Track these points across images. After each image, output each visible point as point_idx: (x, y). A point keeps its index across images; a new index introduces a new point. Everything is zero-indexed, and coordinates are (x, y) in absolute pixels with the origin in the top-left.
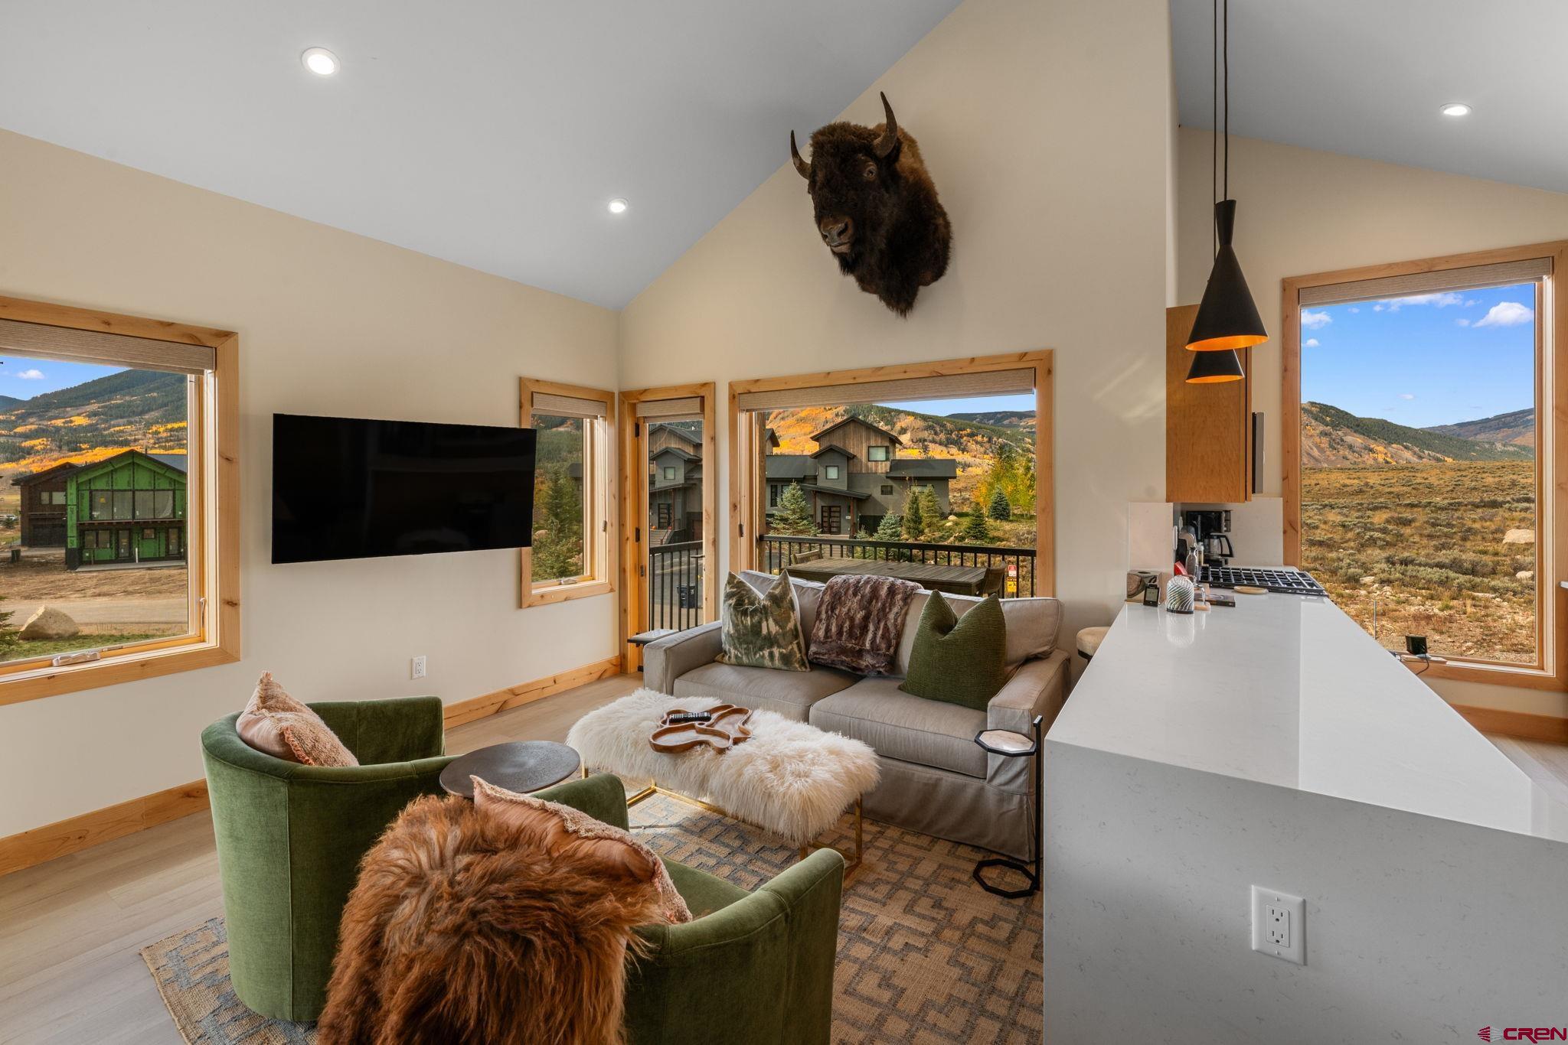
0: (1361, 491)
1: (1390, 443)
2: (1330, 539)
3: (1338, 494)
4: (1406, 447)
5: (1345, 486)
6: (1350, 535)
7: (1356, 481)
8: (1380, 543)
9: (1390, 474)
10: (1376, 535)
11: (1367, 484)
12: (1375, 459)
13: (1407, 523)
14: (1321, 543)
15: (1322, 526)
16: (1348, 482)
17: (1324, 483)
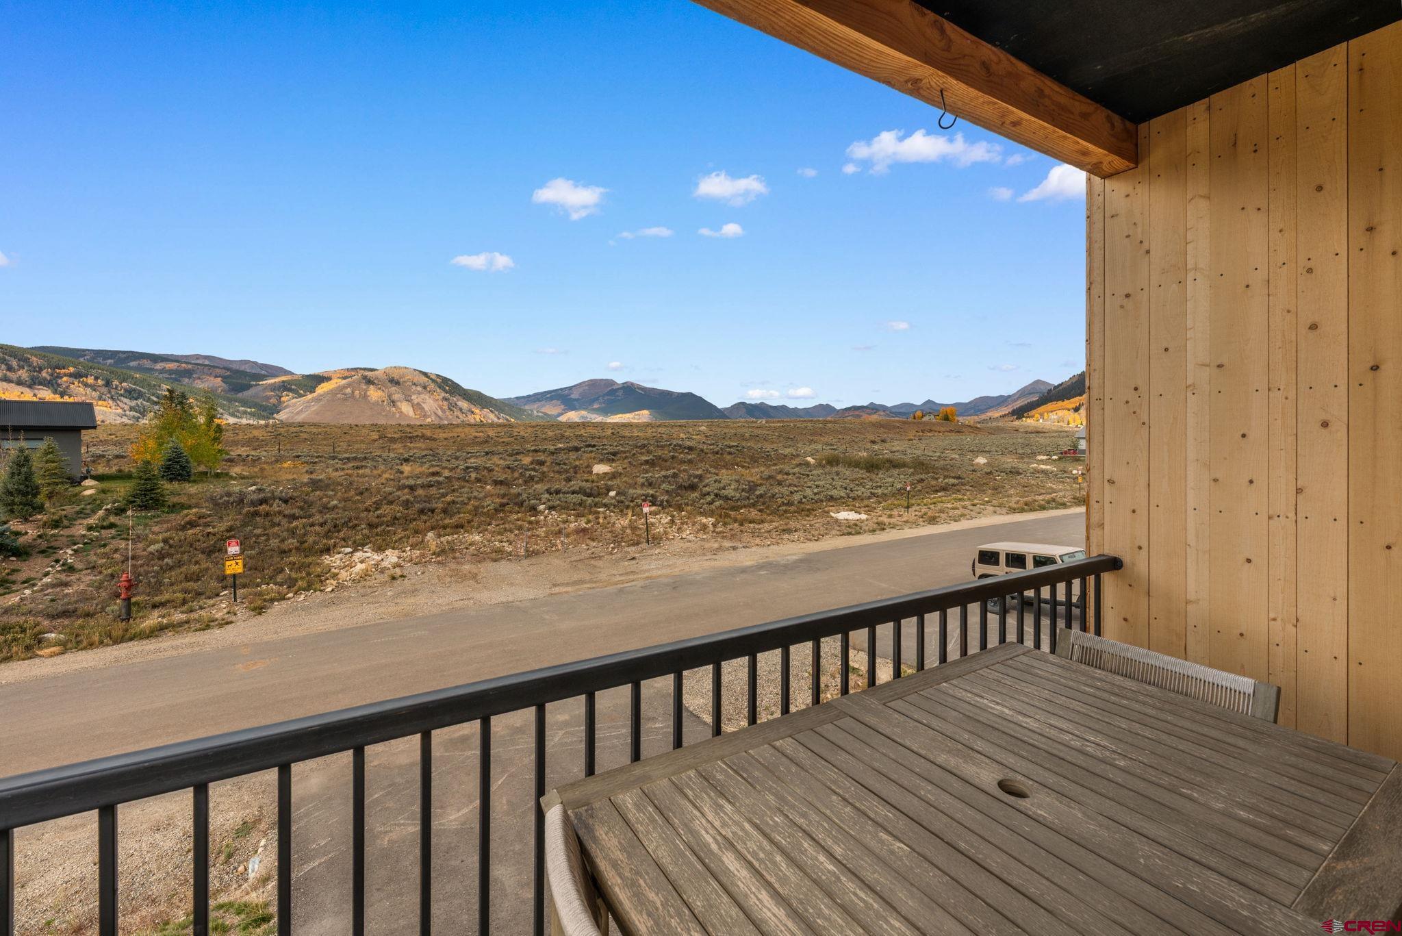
0: (486, 442)
1: (483, 408)
2: (506, 478)
3: (473, 443)
4: (491, 411)
5: (476, 437)
6: (516, 475)
7: (481, 434)
8: (536, 479)
9: (499, 429)
10: (533, 473)
11: (488, 436)
12: (475, 418)
13: (542, 463)
14: (501, 483)
15: (497, 469)
16: (477, 434)
17: (463, 435)
